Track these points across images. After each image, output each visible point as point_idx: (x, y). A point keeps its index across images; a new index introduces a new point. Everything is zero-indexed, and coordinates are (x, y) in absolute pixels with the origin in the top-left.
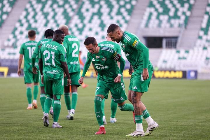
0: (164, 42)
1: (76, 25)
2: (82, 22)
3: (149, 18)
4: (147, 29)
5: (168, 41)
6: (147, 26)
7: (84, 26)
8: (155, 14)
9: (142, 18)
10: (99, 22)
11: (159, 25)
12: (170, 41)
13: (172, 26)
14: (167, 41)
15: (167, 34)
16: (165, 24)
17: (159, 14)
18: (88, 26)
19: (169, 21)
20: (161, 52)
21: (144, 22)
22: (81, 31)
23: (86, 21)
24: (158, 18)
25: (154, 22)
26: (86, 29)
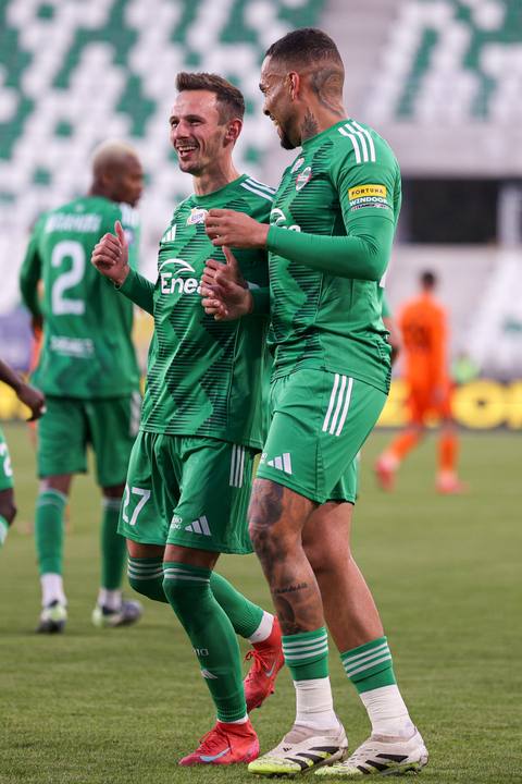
2: (13, 81)
3: (422, 61)
4: (403, 131)
6: (405, 108)
7: (26, 108)
8: (455, 39)
10: (113, 82)
11: (481, 108)
16: (516, 100)
17: (480, 40)
18: (51, 107)
20: (491, 270)
23: (36, 80)
24: (471, 60)
25: (448, 87)
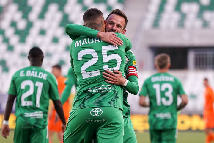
0: (191, 57)
1: (13, 24)
2: (25, 16)
4: (155, 32)
5: (200, 55)
6: (156, 24)
7: (30, 25)
9: (147, 10)
10: (59, 16)
11: (181, 24)
12: (203, 55)
13: (206, 25)
14: (196, 55)
15: (197, 42)
16: (192, 21)
18: (38, 25)
19: (200, 14)
21: (150, 17)
22: (23, 35)
23: (33, 16)
24: (178, 8)
25: (170, 17)
26: (34, 32)
